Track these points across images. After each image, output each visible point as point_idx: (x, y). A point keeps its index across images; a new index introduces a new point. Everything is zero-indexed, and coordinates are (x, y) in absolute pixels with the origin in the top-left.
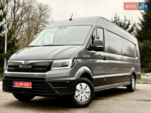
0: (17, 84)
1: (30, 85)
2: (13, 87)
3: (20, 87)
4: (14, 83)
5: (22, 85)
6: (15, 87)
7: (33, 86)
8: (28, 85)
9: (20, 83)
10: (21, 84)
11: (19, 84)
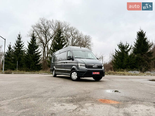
7: (100, 73)
8: (98, 73)
10: (96, 73)
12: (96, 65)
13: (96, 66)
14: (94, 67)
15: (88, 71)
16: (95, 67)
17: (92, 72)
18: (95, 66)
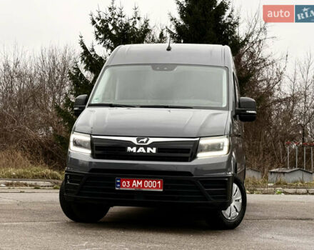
0: (127, 183)
1: (158, 185)
2: (117, 189)
3: (134, 189)
4: (118, 181)
5: (139, 186)
6: (121, 189)
7: (164, 186)
8: (152, 185)
9: (134, 181)
10: (137, 184)
11: (131, 184)
12: (151, 140)
13: (145, 147)
14: (134, 150)
15: (93, 170)
16: (142, 150)
17: (114, 180)
18: (138, 147)
